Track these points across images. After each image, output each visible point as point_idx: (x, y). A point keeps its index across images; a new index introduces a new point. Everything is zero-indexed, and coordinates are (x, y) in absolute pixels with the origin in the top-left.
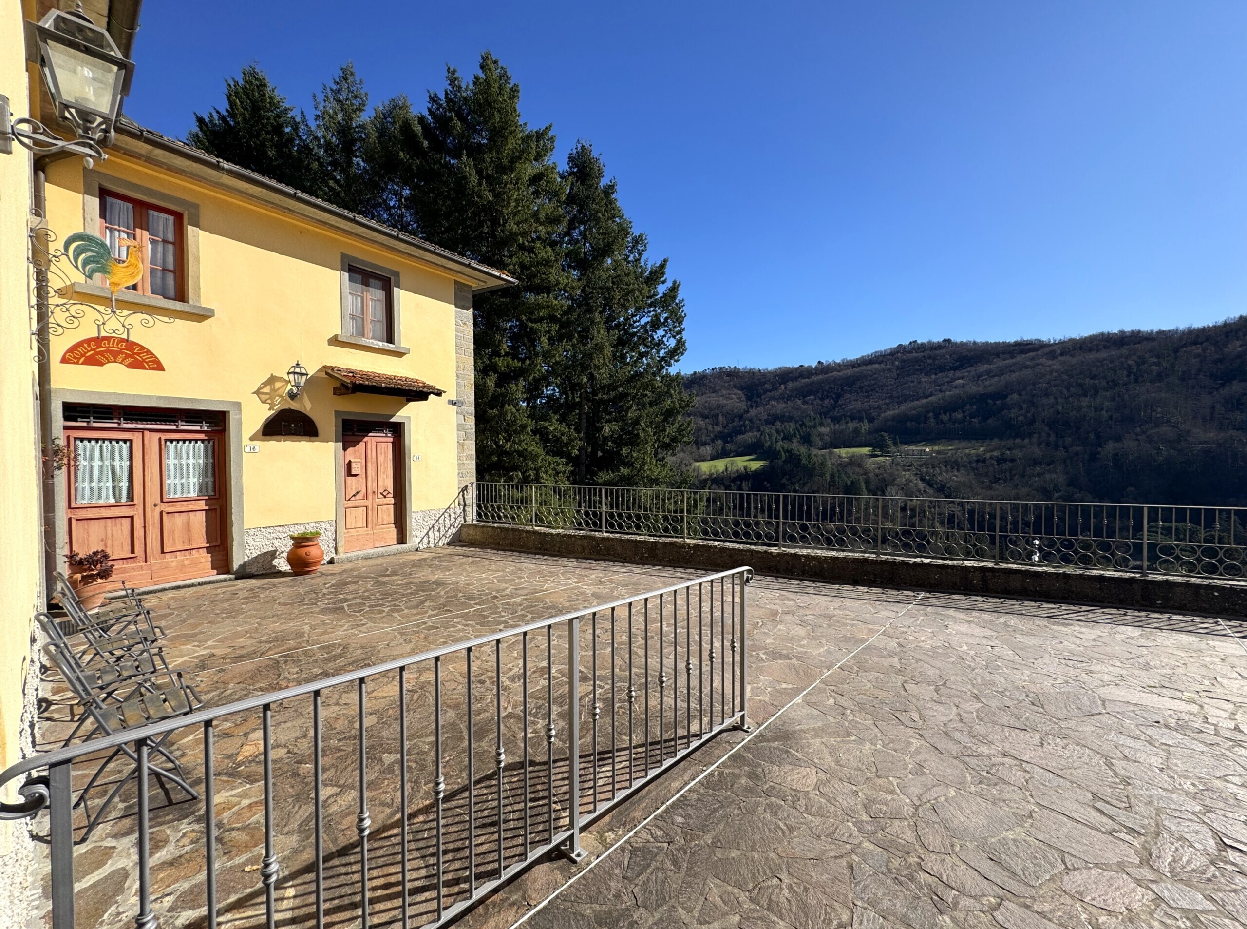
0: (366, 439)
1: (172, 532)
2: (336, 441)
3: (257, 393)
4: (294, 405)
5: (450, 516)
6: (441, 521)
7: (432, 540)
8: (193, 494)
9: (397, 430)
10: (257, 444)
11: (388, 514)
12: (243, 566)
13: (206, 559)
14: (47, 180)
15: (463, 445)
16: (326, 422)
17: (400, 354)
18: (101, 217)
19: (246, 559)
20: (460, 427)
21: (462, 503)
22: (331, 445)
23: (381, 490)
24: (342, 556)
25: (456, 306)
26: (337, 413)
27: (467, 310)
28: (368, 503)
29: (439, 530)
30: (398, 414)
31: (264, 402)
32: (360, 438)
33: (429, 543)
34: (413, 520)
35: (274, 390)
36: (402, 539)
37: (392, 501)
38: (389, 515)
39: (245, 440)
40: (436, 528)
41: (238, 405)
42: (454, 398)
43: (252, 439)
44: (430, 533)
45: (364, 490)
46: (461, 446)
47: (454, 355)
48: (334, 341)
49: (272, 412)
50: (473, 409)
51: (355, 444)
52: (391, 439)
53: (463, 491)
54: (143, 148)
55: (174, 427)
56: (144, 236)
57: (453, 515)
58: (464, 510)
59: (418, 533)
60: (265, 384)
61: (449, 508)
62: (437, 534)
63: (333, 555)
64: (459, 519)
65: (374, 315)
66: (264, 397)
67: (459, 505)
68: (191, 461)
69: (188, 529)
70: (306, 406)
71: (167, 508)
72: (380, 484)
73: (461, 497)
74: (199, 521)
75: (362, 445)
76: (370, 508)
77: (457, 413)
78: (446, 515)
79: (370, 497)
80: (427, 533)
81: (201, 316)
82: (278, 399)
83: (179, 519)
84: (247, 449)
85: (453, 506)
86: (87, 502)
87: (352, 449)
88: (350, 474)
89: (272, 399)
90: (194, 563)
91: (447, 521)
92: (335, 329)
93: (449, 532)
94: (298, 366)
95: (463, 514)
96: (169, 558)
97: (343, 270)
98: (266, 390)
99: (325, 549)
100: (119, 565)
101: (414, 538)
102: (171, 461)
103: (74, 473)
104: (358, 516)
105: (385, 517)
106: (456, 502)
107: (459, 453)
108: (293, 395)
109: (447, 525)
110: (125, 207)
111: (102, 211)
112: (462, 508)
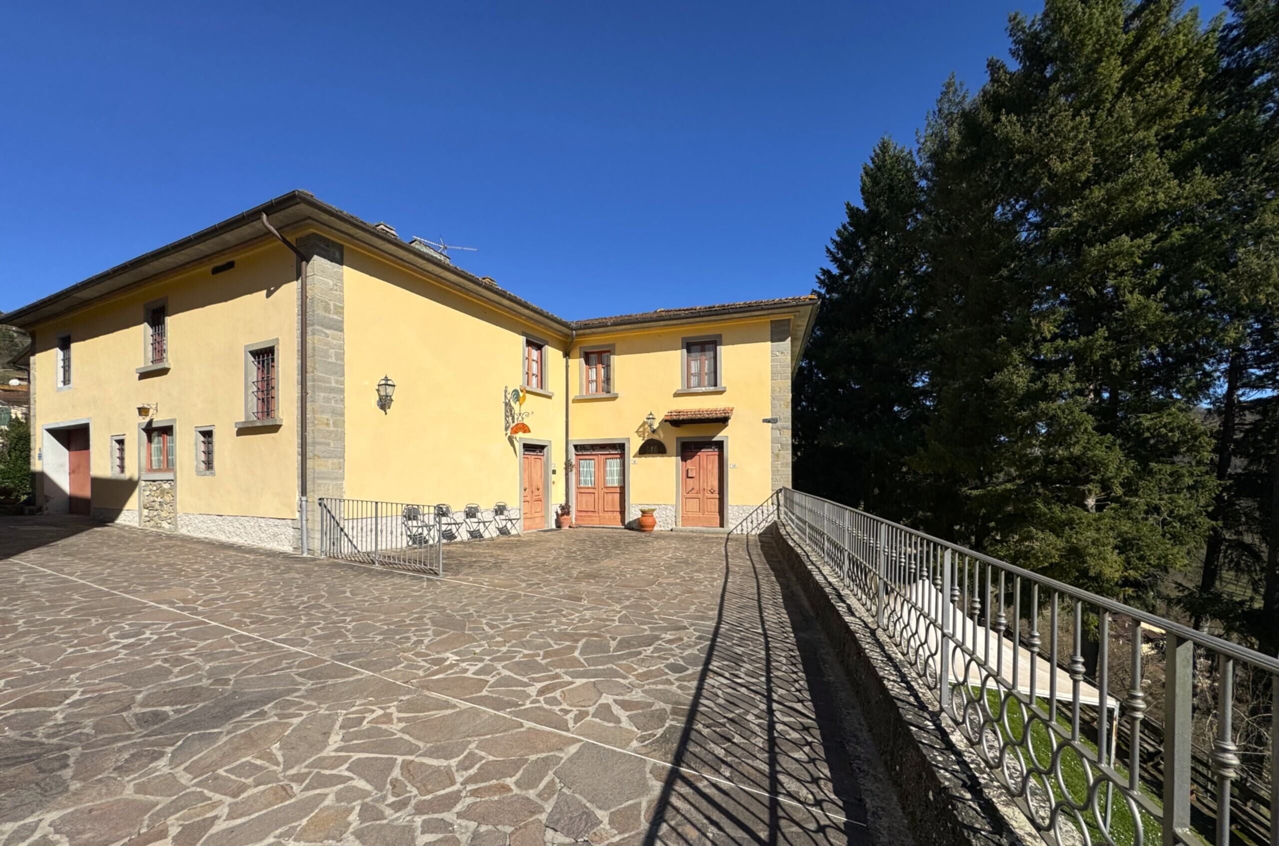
0: (699, 454)
1: (607, 502)
2: (677, 456)
3: (637, 432)
4: (656, 437)
5: (763, 513)
6: (754, 515)
7: (745, 529)
8: (616, 485)
9: (720, 445)
10: (636, 459)
11: (714, 505)
12: (630, 523)
13: (618, 516)
14: (570, 358)
15: (778, 455)
16: (671, 445)
17: (721, 392)
18: (586, 365)
19: (632, 520)
20: (774, 441)
21: (776, 502)
22: (674, 459)
23: (709, 489)
24: (680, 527)
25: (772, 341)
26: (677, 438)
27: (784, 340)
28: (700, 496)
29: (752, 522)
30: (720, 435)
31: (640, 437)
32: (695, 454)
33: (742, 530)
34: (729, 512)
35: (644, 430)
36: (722, 525)
37: (717, 496)
39: (631, 458)
40: (749, 520)
41: (628, 439)
42: (769, 417)
43: (634, 457)
44: (744, 524)
45: (698, 488)
46: (776, 456)
47: (769, 382)
48: (676, 395)
49: (644, 442)
50: (789, 424)
51: (692, 457)
52: (717, 453)
53: (777, 493)
54: (587, 331)
55: (608, 453)
56: (600, 366)
57: (765, 512)
58: (778, 509)
59: (734, 522)
60: (641, 427)
61: (762, 505)
62: (750, 524)
63: (674, 526)
64: (772, 516)
65: (709, 369)
66: (640, 434)
67: (773, 504)
68: (614, 469)
69: (613, 501)
70: (660, 436)
71: (605, 490)
72: (709, 484)
73: (775, 497)
74: (617, 496)
75: (697, 458)
76: (701, 499)
77: (772, 429)
78: (759, 511)
79: (702, 492)
80: (741, 524)
81: (614, 398)
82: (646, 434)
83: (610, 496)
84: (632, 462)
85: (766, 504)
86: (582, 485)
87: (689, 461)
88: (688, 477)
89: (644, 434)
90: (615, 518)
91: (760, 516)
92: (678, 386)
93: (762, 525)
94: (651, 414)
95: (776, 512)
96: (606, 514)
97: (683, 348)
98: (641, 430)
99: (670, 521)
100: (590, 514)
101: (731, 525)
102: (608, 469)
103: (578, 473)
104: (693, 505)
105: (713, 507)
106: (770, 501)
107: (773, 462)
108: (654, 431)
109: (760, 519)
110: (593, 357)
111: (587, 362)
112: (775, 507)
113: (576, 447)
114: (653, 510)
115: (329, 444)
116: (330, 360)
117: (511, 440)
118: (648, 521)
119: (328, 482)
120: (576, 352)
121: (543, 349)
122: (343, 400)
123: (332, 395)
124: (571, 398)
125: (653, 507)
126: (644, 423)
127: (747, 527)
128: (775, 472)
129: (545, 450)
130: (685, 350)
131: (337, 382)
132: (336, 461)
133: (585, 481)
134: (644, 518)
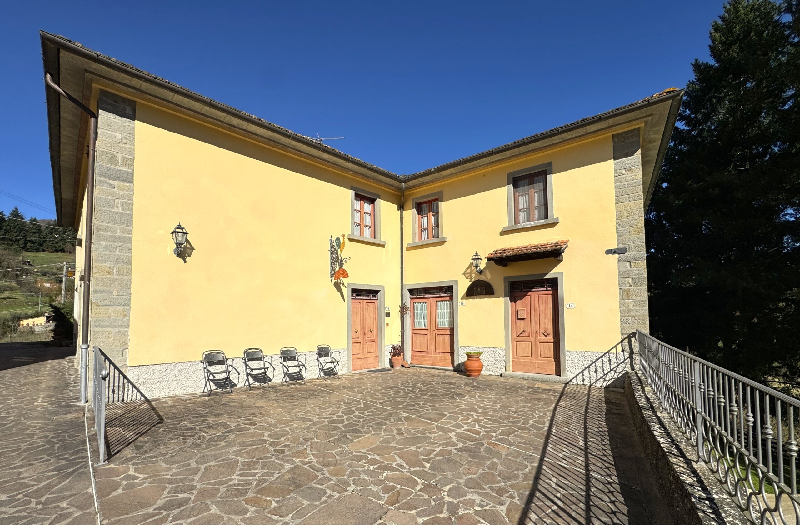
0: (530, 293)
1: (439, 343)
2: (505, 297)
3: (464, 274)
4: (482, 278)
5: (610, 360)
6: (599, 363)
7: (587, 379)
8: (446, 326)
9: (554, 283)
10: (464, 301)
11: (548, 350)
12: (458, 365)
13: (448, 357)
14: (404, 210)
15: (628, 292)
16: (499, 285)
17: (553, 225)
18: (418, 214)
19: (460, 362)
20: (622, 274)
21: (627, 348)
22: (502, 300)
23: (542, 331)
24: (510, 372)
25: (616, 158)
26: (505, 278)
27: (632, 154)
28: (532, 339)
29: (596, 372)
30: (551, 272)
31: (467, 278)
32: (525, 293)
33: (583, 380)
34: (567, 358)
35: (471, 271)
36: (558, 373)
37: (552, 340)
38: (550, 351)
39: (459, 300)
40: (592, 369)
41: (456, 281)
42: (614, 247)
43: (462, 299)
44: (586, 372)
45: (529, 330)
46: (625, 293)
48: (504, 232)
49: (471, 283)
51: (522, 298)
52: (551, 292)
53: (629, 337)
55: (438, 295)
56: (430, 214)
57: (614, 360)
58: (631, 357)
59: (572, 370)
60: (468, 268)
61: (608, 352)
62: (593, 375)
63: (503, 371)
64: (623, 365)
65: (538, 202)
66: (467, 275)
67: (623, 351)
68: (446, 311)
69: (444, 343)
70: (488, 277)
71: (437, 332)
72: (542, 326)
73: (626, 342)
74: (447, 338)
75: (527, 298)
76: (533, 343)
77: (619, 260)
78: (606, 359)
79: (534, 336)
80: (582, 372)
81: (443, 242)
82: (474, 275)
83: (441, 337)
84: (460, 304)
85: (613, 351)
86: (416, 327)
87: (519, 302)
88: (518, 319)
89: (471, 276)
90: (445, 359)
91: (607, 365)
92: (505, 224)
93: (609, 376)
94: (477, 255)
95: (628, 361)
96: (438, 355)
97: (509, 184)
98: (468, 271)
99: (499, 365)
100: (424, 354)
101: (569, 373)
102: (439, 311)
103: (413, 316)
104: (525, 349)
105: (547, 352)
106: (619, 348)
107: (622, 300)
108: (481, 272)
109: (607, 369)
110: (425, 207)
111: (420, 212)
112: (627, 355)
113: (411, 291)
114: (480, 354)
115: (112, 293)
116: (115, 210)
117: (338, 286)
118: (474, 365)
119: (108, 329)
120: (409, 204)
121: (376, 202)
122: (130, 249)
123: (117, 244)
124: (405, 246)
125: (480, 350)
126: (471, 264)
127: (589, 377)
128: (625, 312)
129: (379, 294)
130: (511, 186)
131: (123, 231)
132: (120, 308)
133: (419, 323)
134: (469, 363)
